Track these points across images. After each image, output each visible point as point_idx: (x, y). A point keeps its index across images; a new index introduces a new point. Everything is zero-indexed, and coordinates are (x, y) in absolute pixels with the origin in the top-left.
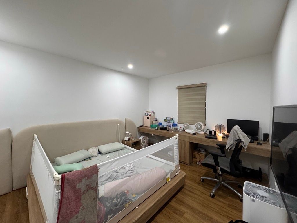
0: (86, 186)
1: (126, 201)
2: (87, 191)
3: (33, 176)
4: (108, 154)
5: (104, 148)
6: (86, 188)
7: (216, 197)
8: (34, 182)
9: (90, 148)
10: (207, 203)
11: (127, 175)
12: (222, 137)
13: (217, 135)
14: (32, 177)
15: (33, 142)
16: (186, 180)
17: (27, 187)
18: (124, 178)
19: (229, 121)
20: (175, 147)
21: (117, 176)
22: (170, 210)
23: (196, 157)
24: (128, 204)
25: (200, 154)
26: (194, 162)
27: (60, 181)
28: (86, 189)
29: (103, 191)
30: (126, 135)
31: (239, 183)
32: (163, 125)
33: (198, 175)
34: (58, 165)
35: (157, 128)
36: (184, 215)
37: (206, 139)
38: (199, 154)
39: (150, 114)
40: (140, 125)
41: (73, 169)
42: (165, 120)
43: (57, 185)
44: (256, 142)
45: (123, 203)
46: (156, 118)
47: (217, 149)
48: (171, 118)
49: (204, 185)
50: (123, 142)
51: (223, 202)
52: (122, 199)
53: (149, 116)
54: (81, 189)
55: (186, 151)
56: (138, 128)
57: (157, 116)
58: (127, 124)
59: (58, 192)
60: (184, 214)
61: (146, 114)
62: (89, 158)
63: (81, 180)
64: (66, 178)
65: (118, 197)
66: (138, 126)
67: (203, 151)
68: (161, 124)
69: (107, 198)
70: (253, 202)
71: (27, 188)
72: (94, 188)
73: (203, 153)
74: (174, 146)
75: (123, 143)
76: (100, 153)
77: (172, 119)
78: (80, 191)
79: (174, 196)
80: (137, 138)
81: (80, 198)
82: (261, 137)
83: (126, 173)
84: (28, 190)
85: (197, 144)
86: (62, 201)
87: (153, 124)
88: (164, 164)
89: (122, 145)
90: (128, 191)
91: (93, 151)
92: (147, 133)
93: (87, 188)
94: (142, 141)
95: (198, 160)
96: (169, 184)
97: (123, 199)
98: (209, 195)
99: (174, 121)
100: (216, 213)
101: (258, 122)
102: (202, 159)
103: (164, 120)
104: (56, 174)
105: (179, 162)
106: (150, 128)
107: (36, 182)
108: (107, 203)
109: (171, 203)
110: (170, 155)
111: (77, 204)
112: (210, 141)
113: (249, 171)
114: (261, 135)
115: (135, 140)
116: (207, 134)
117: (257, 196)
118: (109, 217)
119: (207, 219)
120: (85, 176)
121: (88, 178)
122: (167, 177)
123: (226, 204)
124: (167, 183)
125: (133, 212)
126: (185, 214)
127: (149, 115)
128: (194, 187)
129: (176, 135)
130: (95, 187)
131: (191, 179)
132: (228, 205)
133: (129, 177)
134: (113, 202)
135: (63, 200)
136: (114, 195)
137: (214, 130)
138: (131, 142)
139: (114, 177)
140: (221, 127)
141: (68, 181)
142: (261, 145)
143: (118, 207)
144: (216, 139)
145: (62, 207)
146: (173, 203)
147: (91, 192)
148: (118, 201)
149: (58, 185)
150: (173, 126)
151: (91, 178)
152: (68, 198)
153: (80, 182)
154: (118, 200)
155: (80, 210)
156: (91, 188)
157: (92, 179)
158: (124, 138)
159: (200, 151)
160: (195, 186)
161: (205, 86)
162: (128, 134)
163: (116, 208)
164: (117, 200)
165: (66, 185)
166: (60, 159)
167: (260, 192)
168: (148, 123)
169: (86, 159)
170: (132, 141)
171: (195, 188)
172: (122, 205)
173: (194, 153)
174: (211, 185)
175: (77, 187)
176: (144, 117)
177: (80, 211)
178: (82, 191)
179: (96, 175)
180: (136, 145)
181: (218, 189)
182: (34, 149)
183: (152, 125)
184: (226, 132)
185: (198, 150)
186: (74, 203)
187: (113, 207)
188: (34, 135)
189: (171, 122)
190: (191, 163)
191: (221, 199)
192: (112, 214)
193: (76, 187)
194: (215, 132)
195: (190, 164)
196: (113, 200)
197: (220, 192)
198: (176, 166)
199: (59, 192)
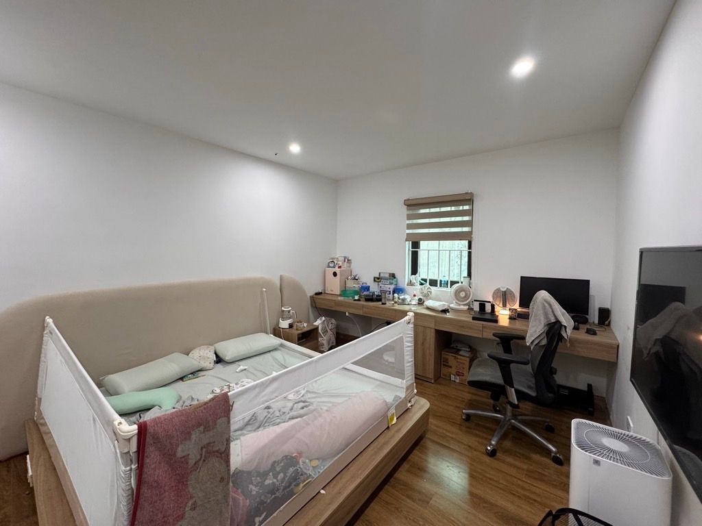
0: (202, 448)
1: (296, 478)
2: (204, 461)
3: (45, 424)
4: (240, 363)
5: (230, 349)
6: (201, 455)
7: (499, 454)
8: (48, 442)
9: (194, 348)
10: (480, 471)
11: (294, 413)
12: (508, 317)
13: (497, 314)
14: (42, 429)
15: (42, 336)
16: (430, 420)
17: (27, 453)
18: (288, 421)
19: (524, 280)
20: (407, 342)
21: (269, 416)
22: (397, 491)
23: (450, 364)
24: (302, 485)
25: (459, 357)
26: (446, 375)
27: (134, 441)
28: (201, 457)
29: (238, 455)
30: (283, 315)
31: (548, 420)
32: (371, 290)
33: (456, 407)
34: (112, 395)
35: (357, 297)
36: (431, 502)
37: (474, 321)
38: (456, 358)
39: (340, 263)
40: (317, 291)
41: (152, 403)
42: (376, 279)
43: (126, 451)
44: (584, 328)
45: (290, 485)
46: (354, 274)
47: (495, 344)
48: (390, 274)
49: (470, 428)
50: (277, 332)
51: (515, 466)
52: (288, 475)
53: (337, 270)
54: (190, 457)
55: (428, 351)
56: (312, 298)
57: (357, 269)
58: (285, 288)
59: (128, 468)
60: (431, 499)
61: (331, 265)
62: (192, 373)
63: (189, 434)
64: (150, 433)
65: (278, 469)
66: (311, 292)
67: (464, 349)
68: (368, 288)
69: (249, 473)
70: (595, 466)
71: (28, 456)
72: (221, 454)
73: (465, 353)
74: (405, 339)
75: (275, 335)
76: (219, 360)
77: (393, 276)
78: (187, 463)
79: (404, 458)
80: (308, 322)
81: (186, 481)
82: (594, 317)
83: (291, 409)
84: (34, 461)
85: (450, 333)
86: (142, 491)
87: (347, 289)
88: (378, 382)
89: (275, 341)
90: (300, 454)
91: (203, 356)
92: (333, 309)
93: (204, 454)
94: (322, 330)
95: (453, 370)
96: (393, 431)
97: (291, 475)
98: (484, 450)
99: (397, 281)
100: (502, 492)
101: (588, 282)
102: (463, 368)
103: (374, 278)
104: (121, 423)
105: (415, 378)
106: (339, 298)
107: (54, 441)
108: (251, 486)
109: (397, 475)
110: (387, 361)
111: (178, 496)
112: (484, 327)
113: (566, 392)
114: (594, 311)
115: (305, 326)
116: (475, 312)
117: (605, 452)
118: (257, 520)
119: (484, 507)
120: (199, 425)
121: (207, 429)
122: (389, 415)
123: (523, 469)
124: (388, 427)
125: (313, 503)
126: (433, 499)
127: (337, 267)
128: (448, 434)
129: (408, 313)
130: (224, 450)
131: (441, 417)
132: (527, 470)
133: (299, 419)
134: (267, 482)
135: (144, 489)
136: (266, 466)
137: (490, 302)
138: (295, 332)
139: (262, 419)
140: (505, 295)
141: (156, 438)
142: (595, 334)
143: (278, 494)
144: (496, 321)
145: (139, 506)
146: (401, 475)
147: (215, 462)
148: (278, 481)
149: (129, 452)
150: (394, 292)
151: (213, 429)
152: (156, 484)
153: (185, 439)
154: (279, 478)
155: (187, 509)
156: (214, 452)
157: (215, 430)
158: (278, 323)
159: (457, 351)
160: (449, 432)
161: (470, 200)
162: (289, 312)
163: (273, 496)
164: (275, 477)
165: (150, 450)
166: (117, 379)
167: (608, 442)
168: (334, 286)
169: (184, 377)
170: (297, 330)
171: (451, 435)
172: (288, 490)
173: (445, 355)
174: (488, 428)
175: (180, 454)
176: (325, 272)
177: (187, 515)
178: (192, 462)
179: (226, 418)
180: (308, 338)
181: (504, 437)
182: (46, 354)
183: (345, 290)
184: (517, 306)
185: (453, 348)
186: (173, 494)
187: (265, 496)
188: (44, 320)
189: (391, 284)
190: (439, 378)
191: (510, 459)
192: (265, 514)
193: (175, 454)
194: (493, 306)
195: (435, 381)
196: (266, 479)
197: (507, 444)
198: (408, 388)
199: (131, 469)
